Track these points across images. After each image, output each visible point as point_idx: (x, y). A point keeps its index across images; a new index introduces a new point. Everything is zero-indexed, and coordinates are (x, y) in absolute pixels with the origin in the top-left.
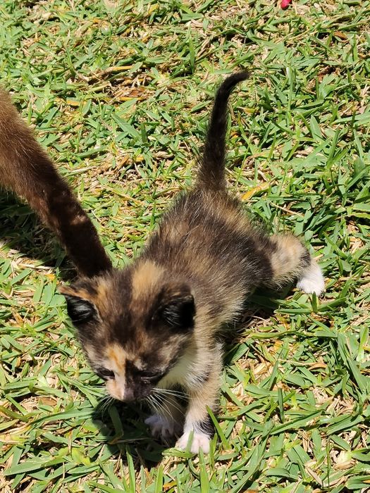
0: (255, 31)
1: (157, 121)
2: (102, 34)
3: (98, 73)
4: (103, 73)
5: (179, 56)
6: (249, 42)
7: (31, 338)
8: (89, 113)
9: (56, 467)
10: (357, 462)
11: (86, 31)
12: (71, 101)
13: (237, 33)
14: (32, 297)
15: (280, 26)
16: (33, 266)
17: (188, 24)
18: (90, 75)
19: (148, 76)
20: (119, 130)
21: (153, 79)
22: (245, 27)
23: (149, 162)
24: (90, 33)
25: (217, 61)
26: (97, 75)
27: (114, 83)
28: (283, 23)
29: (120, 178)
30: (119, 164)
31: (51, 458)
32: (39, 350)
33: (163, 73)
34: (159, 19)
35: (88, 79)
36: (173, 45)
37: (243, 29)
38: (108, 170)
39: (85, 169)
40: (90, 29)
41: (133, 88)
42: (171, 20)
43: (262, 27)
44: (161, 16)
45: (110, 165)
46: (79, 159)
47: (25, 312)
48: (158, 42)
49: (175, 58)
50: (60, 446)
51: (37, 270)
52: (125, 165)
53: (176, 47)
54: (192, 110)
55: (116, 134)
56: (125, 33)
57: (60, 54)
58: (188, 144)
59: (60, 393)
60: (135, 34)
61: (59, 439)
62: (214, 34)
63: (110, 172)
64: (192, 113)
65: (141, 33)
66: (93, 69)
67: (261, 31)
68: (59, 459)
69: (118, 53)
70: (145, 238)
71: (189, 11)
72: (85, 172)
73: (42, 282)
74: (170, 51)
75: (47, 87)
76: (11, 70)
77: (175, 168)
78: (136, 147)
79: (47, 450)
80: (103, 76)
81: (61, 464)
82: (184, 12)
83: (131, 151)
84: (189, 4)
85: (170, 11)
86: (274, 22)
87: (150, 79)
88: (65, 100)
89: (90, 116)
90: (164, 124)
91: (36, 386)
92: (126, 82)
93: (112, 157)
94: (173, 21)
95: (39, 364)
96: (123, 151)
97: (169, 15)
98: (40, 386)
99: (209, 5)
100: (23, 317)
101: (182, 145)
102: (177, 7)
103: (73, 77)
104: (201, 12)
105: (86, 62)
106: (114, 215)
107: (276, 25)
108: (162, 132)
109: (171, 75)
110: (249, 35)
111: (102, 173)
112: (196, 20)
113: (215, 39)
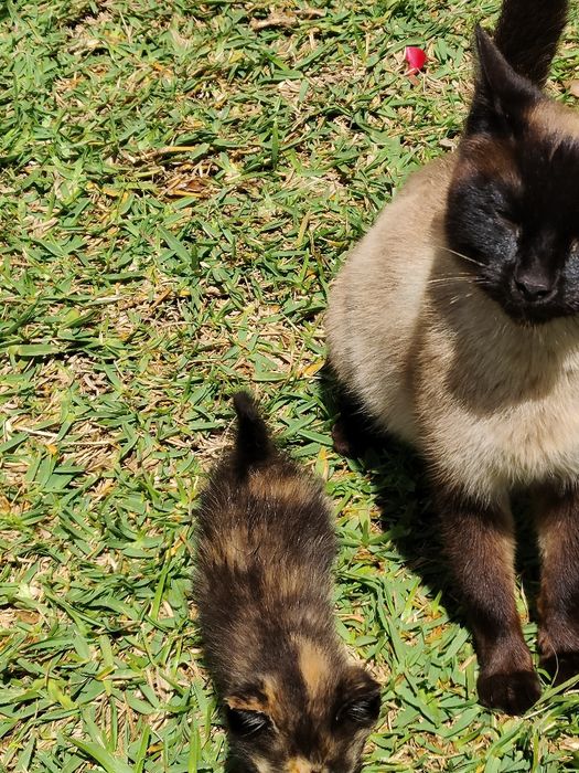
0: (367, 114)
1: (215, 239)
2: (163, 90)
3: (148, 152)
4: (155, 153)
5: (260, 140)
6: (355, 128)
7: (17, 533)
8: (130, 211)
9: (28, 703)
10: (376, 748)
11: (142, 80)
12: (108, 189)
13: (342, 114)
14: (25, 473)
15: (401, 110)
16: (31, 431)
17: (281, 85)
18: (138, 154)
19: (214, 164)
20: (165, 245)
21: (221, 169)
22: (354, 107)
23: (196, 299)
24: (147, 84)
25: (309, 153)
26: (147, 156)
27: (169, 167)
28: (405, 107)
29: (157, 316)
30: (158, 298)
31: (23, 692)
32: (25, 550)
33: (234, 162)
34: (242, 73)
35: (133, 160)
36: (255, 121)
37: (351, 109)
38: (142, 303)
39: (113, 298)
40: (147, 79)
41: (193, 177)
42: (258, 77)
43: (377, 109)
44: (245, 71)
45: (146, 298)
46: (107, 283)
47: (15, 493)
48: (236, 112)
49: (255, 143)
50: (35, 676)
51: (36, 435)
52: (165, 300)
53: (257, 125)
54: (263, 229)
55: (160, 252)
56: (194, 91)
57: (103, 112)
58: (249, 281)
59: (43, 610)
60: (208, 95)
61: (36, 668)
62: (311, 110)
63: (146, 306)
64: (262, 232)
65: (215, 93)
66: (142, 146)
67: (375, 114)
68: (33, 693)
69: (179, 124)
70: (174, 411)
71: (285, 67)
72: (113, 303)
73: (40, 453)
74: (249, 130)
75: (78, 165)
76: (35, 129)
77: (228, 312)
78: (183, 275)
79: (19, 678)
80: (156, 157)
81: (34, 700)
82: (276, 67)
83: (175, 279)
84: (286, 56)
85: (258, 65)
86: (393, 103)
87: (216, 168)
88: (101, 188)
89: (130, 217)
90: (223, 244)
91: (16, 596)
92: (184, 168)
93: (150, 286)
94: (262, 79)
95: (24, 567)
96: (165, 279)
97: (257, 70)
98: (20, 595)
99: (313, 61)
100: (10, 500)
101: (242, 282)
102: (268, 60)
103: (114, 154)
104: (301, 69)
105: (136, 134)
106: (142, 371)
107: (397, 107)
108: (219, 258)
109: (244, 168)
110: (358, 119)
111: (135, 306)
112: (292, 80)
113: (312, 118)
